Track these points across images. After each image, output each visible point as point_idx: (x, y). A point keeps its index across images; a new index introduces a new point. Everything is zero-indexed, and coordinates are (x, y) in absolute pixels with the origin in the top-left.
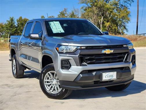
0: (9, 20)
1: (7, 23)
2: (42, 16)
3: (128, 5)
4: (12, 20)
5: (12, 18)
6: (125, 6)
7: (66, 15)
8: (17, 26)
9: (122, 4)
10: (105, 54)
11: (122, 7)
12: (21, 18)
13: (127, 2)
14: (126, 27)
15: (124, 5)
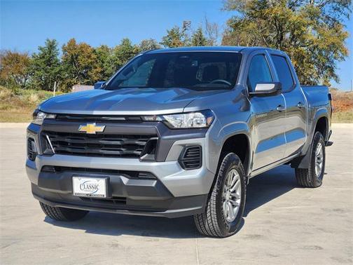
0: (44, 45)
1: (38, 52)
2: (125, 38)
3: (342, 17)
4: (52, 46)
5: (51, 41)
6: (334, 20)
7: (182, 39)
8: (61, 61)
9: (327, 13)
10: (84, 135)
11: (327, 23)
12: (72, 42)
13: (341, 9)
14: (335, 70)
15: (332, 16)
